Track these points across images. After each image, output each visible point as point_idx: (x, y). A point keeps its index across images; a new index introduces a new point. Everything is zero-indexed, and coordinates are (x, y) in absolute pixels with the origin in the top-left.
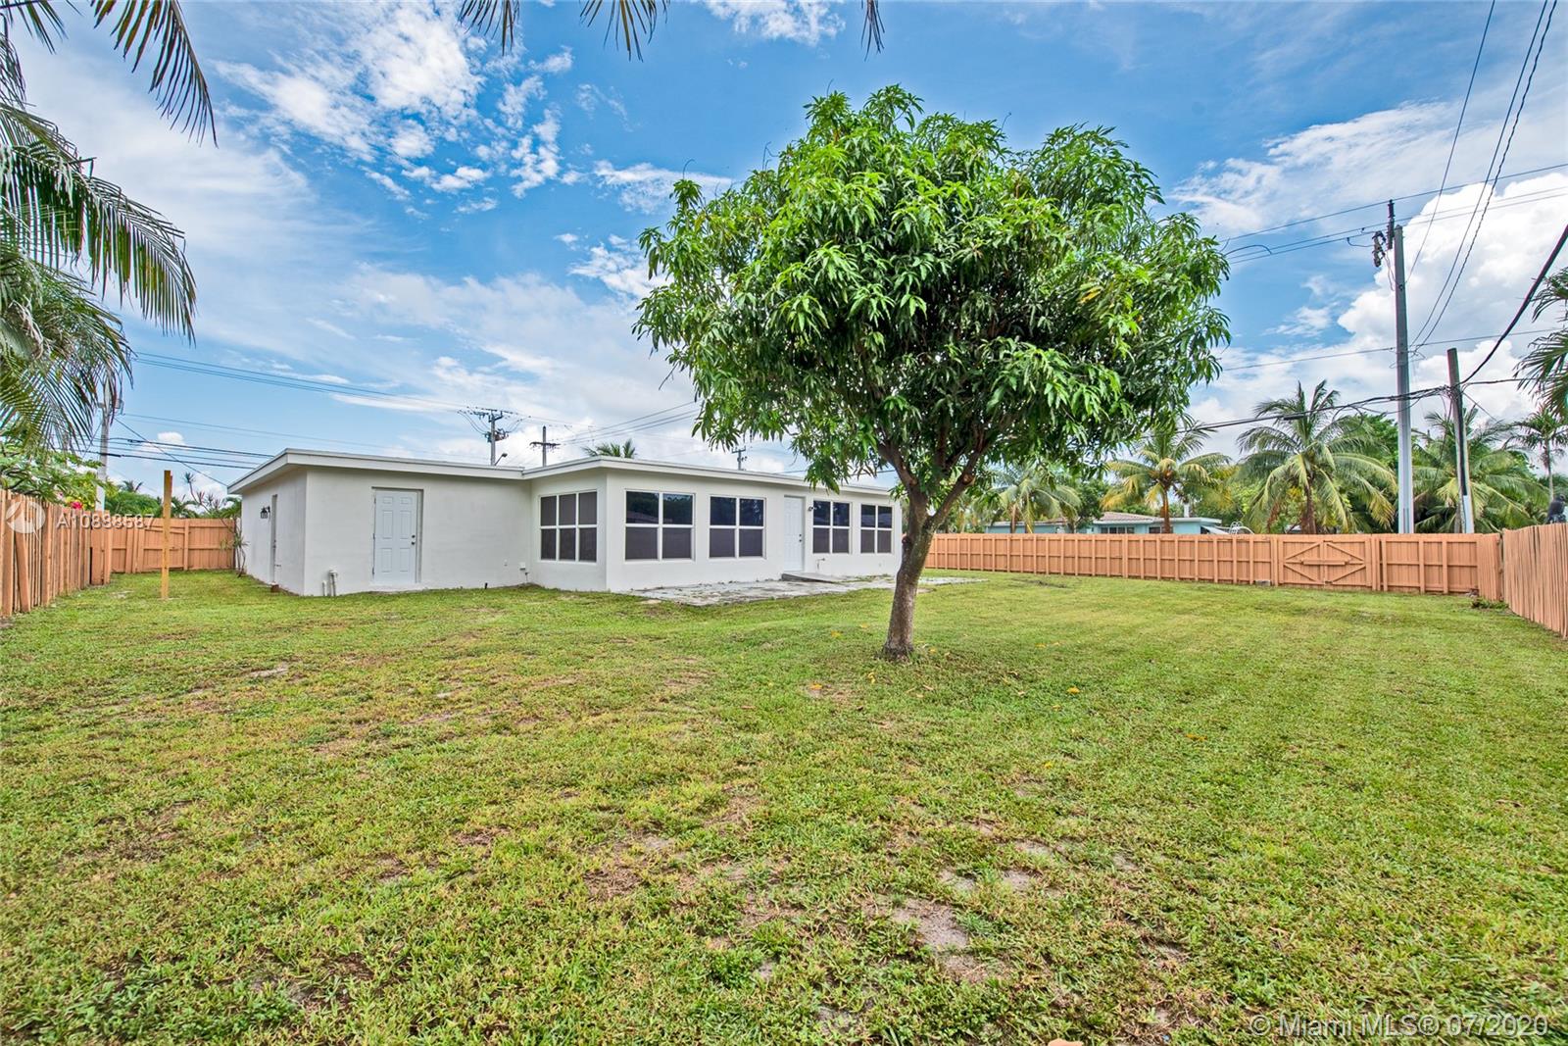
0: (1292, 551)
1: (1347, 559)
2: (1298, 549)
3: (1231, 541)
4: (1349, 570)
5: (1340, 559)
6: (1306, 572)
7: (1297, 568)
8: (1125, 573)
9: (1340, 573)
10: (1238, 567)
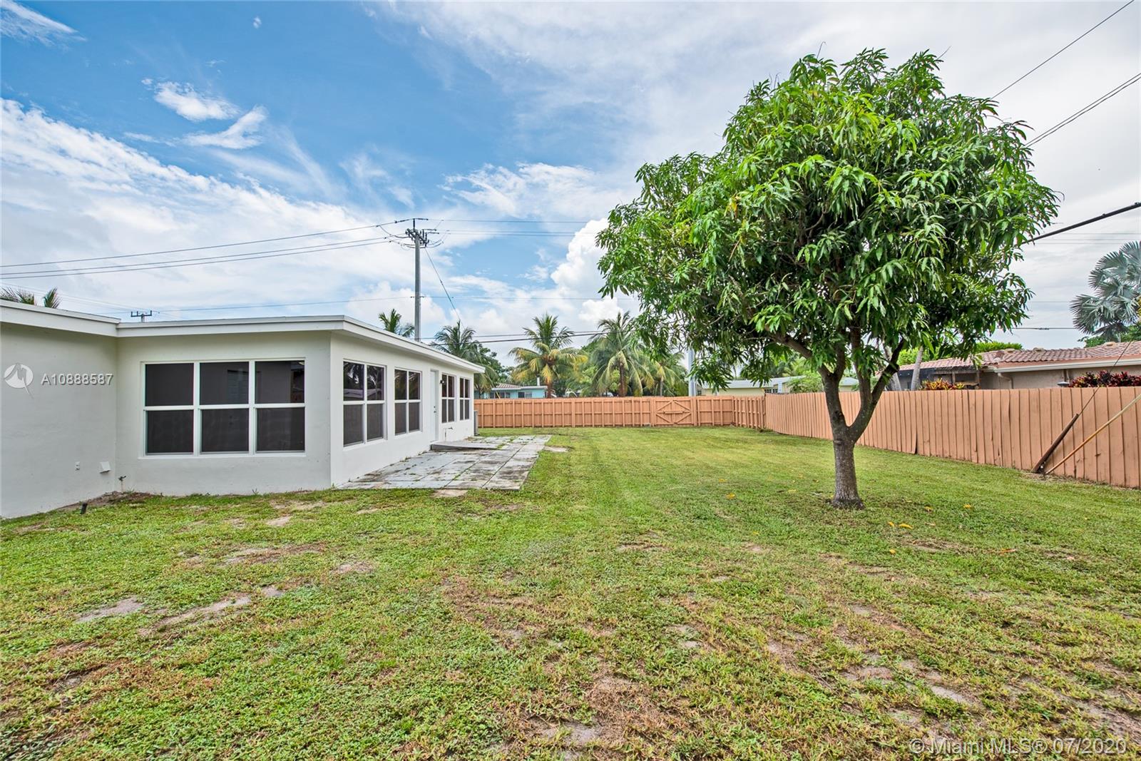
0: (660, 406)
1: (683, 410)
2: (662, 405)
3: (631, 401)
4: (684, 416)
5: (680, 410)
6: (666, 417)
7: (662, 416)
8: (574, 424)
9: (681, 417)
10: (635, 417)
